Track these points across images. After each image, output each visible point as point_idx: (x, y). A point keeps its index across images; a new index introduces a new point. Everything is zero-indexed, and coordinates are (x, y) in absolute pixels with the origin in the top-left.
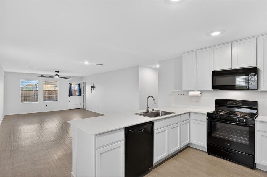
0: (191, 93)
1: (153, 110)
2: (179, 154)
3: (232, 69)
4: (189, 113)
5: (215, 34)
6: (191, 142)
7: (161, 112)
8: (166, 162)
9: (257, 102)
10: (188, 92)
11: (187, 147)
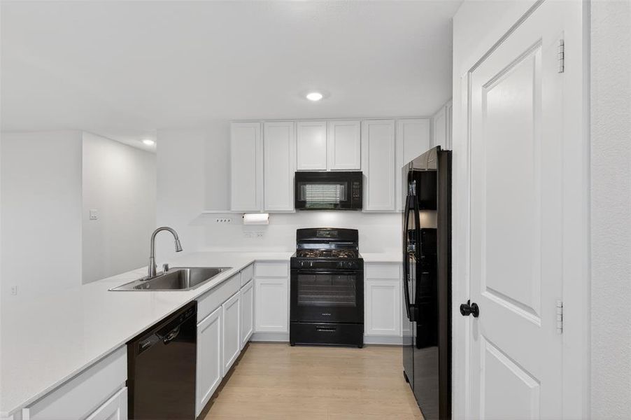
0: (249, 218)
1: (167, 269)
2: (237, 367)
3: (328, 171)
4: (253, 263)
5: (314, 97)
6: (257, 330)
7: (188, 270)
8: (217, 400)
9: (357, 230)
10: (243, 214)
11: (249, 343)
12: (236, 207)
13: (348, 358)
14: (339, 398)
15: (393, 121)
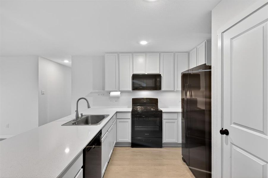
0: (112, 93)
1: (82, 115)
3: (146, 74)
4: (117, 113)
6: (118, 141)
7: (90, 116)
9: (157, 99)
10: (109, 92)
12: (107, 89)
13: (157, 153)
14: (157, 169)
15: (173, 54)
